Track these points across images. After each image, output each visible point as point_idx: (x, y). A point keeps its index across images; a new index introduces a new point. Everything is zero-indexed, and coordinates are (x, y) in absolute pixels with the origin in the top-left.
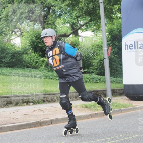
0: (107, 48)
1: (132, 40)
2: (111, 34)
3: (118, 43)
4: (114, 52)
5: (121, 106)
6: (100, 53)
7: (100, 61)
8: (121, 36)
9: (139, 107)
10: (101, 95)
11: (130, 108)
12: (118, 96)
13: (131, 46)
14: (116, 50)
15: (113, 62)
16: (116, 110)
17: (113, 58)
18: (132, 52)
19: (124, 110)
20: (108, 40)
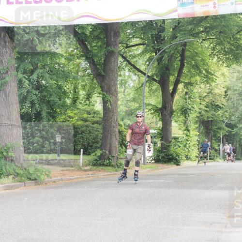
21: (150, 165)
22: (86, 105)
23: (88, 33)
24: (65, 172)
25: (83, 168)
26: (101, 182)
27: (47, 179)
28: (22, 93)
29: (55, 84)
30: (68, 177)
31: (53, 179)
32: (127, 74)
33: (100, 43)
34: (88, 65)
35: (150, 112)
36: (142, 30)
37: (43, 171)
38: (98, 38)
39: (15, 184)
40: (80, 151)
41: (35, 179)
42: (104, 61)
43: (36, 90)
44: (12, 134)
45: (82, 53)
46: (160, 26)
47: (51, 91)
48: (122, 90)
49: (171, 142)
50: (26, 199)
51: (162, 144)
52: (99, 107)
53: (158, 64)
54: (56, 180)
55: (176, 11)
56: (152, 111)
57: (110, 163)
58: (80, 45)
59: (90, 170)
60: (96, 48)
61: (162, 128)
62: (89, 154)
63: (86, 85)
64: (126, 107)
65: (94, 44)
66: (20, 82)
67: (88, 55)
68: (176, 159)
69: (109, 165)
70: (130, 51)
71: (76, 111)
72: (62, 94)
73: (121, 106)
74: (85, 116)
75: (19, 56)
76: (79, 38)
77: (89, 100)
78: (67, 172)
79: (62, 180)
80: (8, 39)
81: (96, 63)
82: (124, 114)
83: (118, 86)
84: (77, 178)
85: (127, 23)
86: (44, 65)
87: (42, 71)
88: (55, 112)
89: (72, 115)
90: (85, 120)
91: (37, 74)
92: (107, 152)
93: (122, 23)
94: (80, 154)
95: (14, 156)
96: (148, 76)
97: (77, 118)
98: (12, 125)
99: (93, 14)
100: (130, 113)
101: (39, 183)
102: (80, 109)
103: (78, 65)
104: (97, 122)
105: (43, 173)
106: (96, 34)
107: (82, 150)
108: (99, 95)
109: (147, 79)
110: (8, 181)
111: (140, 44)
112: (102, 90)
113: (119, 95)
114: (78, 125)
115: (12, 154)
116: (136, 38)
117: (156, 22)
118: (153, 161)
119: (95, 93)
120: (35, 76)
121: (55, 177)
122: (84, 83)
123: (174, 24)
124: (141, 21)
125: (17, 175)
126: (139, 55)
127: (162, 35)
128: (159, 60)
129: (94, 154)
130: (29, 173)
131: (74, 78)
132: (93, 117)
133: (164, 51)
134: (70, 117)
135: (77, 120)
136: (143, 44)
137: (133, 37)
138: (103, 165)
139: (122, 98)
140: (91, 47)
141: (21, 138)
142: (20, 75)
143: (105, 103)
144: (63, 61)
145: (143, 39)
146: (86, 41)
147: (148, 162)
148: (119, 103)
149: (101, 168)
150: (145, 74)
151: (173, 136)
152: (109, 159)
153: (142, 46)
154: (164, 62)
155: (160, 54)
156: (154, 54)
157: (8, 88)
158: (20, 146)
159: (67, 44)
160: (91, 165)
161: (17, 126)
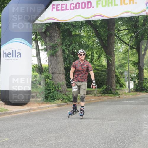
1: (10, 49)
8: (1, 44)
9: (14, 112)
11: (5, 112)
13: (9, 54)
18: (10, 59)
21: (132, 93)
22: (98, 62)
23: (98, 24)
25: (97, 95)
26: (107, 102)
28: (64, 57)
30: (89, 100)
32: (119, 45)
33: (104, 29)
34: (99, 41)
35: (132, 65)
36: (127, 21)
38: (103, 27)
39: (62, 104)
42: (107, 38)
43: (72, 55)
44: (60, 78)
45: (95, 35)
46: (136, 19)
48: (117, 54)
49: (143, 80)
51: (138, 82)
52: (104, 63)
53: (136, 39)
55: (145, 11)
56: (133, 65)
57: (111, 92)
58: (94, 30)
59: (101, 96)
60: (102, 32)
61: (138, 73)
62: (100, 88)
63: (98, 51)
64: (119, 62)
65: (101, 30)
66: (64, 51)
67: (98, 36)
68: (146, 90)
69: (111, 93)
70: (121, 33)
73: (116, 62)
74: (98, 67)
75: (63, 38)
76: (94, 27)
77: (99, 60)
78: (89, 97)
80: (57, 29)
81: (103, 40)
82: (118, 66)
83: (115, 52)
84: (94, 100)
85: (119, 19)
86: (76, 42)
87: (75, 45)
90: (98, 70)
92: (110, 86)
93: (116, 18)
96: (131, 46)
98: (61, 73)
100: (121, 66)
102: (95, 64)
103: (94, 41)
104: (104, 71)
106: (102, 24)
108: (105, 57)
109: (130, 48)
110: (59, 102)
111: (126, 29)
112: (106, 54)
113: (115, 56)
115: (61, 88)
116: (124, 26)
117: (134, 17)
118: (134, 91)
119: (103, 55)
120: (71, 48)
122: (97, 51)
123: (144, 18)
124: (126, 17)
125: (63, 99)
126: (125, 35)
127: (138, 24)
128: (136, 37)
129: (103, 87)
130: (70, 98)
131: (92, 48)
132: (102, 68)
133: (139, 32)
135: (94, 70)
136: (127, 29)
137: (122, 26)
138: (108, 93)
139: (117, 58)
140: (100, 32)
141: (65, 80)
142: (64, 48)
143: (108, 61)
144: (85, 39)
145: (127, 26)
146: (97, 29)
147: (132, 91)
148: (115, 60)
149: (107, 95)
150: (128, 45)
151: (144, 77)
152: (110, 90)
153: (127, 30)
154: (139, 38)
155: (136, 34)
156: (133, 34)
157: (58, 54)
158: (65, 84)
159: (87, 30)
160: (102, 93)
161: (62, 74)
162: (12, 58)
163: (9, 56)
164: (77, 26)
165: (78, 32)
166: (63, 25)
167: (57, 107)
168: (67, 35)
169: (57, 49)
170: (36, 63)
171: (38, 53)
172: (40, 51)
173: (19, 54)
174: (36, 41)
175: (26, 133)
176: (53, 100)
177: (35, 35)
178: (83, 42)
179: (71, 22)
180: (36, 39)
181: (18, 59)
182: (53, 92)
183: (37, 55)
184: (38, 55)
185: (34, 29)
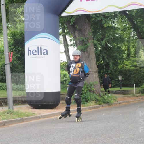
0: (9, 53)
1: (35, 45)
2: (14, 39)
3: (21, 47)
4: (17, 58)
5: (23, 114)
6: (1, 58)
7: (1, 67)
8: (24, 40)
9: (42, 116)
10: (2, 104)
11: (32, 117)
12: (20, 105)
13: (34, 51)
14: (19, 55)
15: (16, 68)
16: (18, 120)
17: (15, 64)
18: (35, 58)
19: (26, 119)
20: (11, 45)
22: (135, 57)
23: (134, 14)
24: (125, 98)
25: (136, 95)
27: (115, 102)
28: (97, 52)
29: (116, 45)
30: (127, 101)
31: (119, 102)
33: (142, 20)
34: (135, 33)
37: (112, 98)
38: (140, 16)
39: (96, 106)
40: (133, 85)
41: (108, 103)
43: (105, 50)
44: (93, 77)
45: (131, 26)
47: (114, 50)
50: (104, 114)
54: (120, 102)
58: (129, 21)
59: (140, 96)
60: (139, 23)
62: (139, 86)
65: (138, 21)
66: (96, 46)
67: (135, 27)
71: (130, 61)
72: (120, 52)
74: (135, 64)
75: (94, 31)
76: (129, 18)
78: (127, 98)
79: (124, 102)
81: (140, 32)
84: (133, 101)
86: (109, 35)
87: (108, 38)
88: (117, 62)
89: (127, 63)
90: (136, 66)
91: (105, 41)
94: (133, 87)
95: (95, 89)
97: (130, 65)
98: (93, 71)
99: (137, 3)
101: (111, 105)
102: (132, 60)
103: (130, 34)
104: (143, 67)
105: (113, 99)
106: (139, 14)
107: (135, 84)
110: (92, 104)
114: (131, 70)
120: (104, 42)
121: (119, 101)
122: (133, 44)
125: (97, 100)
129: (142, 86)
130: (104, 99)
131: (127, 42)
134: (126, 65)
135: (131, 67)
140: (136, 22)
141: (98, 79)
142: (96, 42)
144: (120, 32)
146: (133, 19)
157: (89, 50)
158: (98, 84)
159: (122, 21)
160: (141, 93)
161: (95, 72)
162: (37, 55)
163: (34, 53)
164: (110, 17)
165: (112, 23)
166: (94, 16)
167: (90, 110)
168: (98, 27)
169: (88, 44)
170: (65, 61)
171: (66, 49)
172: (69, 47)
173: (45, 51)
174: (64, 36)
175: (57, 139)
176: (86, 102)
177: (63, 29)
178: (118, 34)
179: (103, 13)
180: (64, 34)
181: (44, 57)
182: (85, 93)
183: (65, 52)
184: (67, 51)
185: (61, 23)
